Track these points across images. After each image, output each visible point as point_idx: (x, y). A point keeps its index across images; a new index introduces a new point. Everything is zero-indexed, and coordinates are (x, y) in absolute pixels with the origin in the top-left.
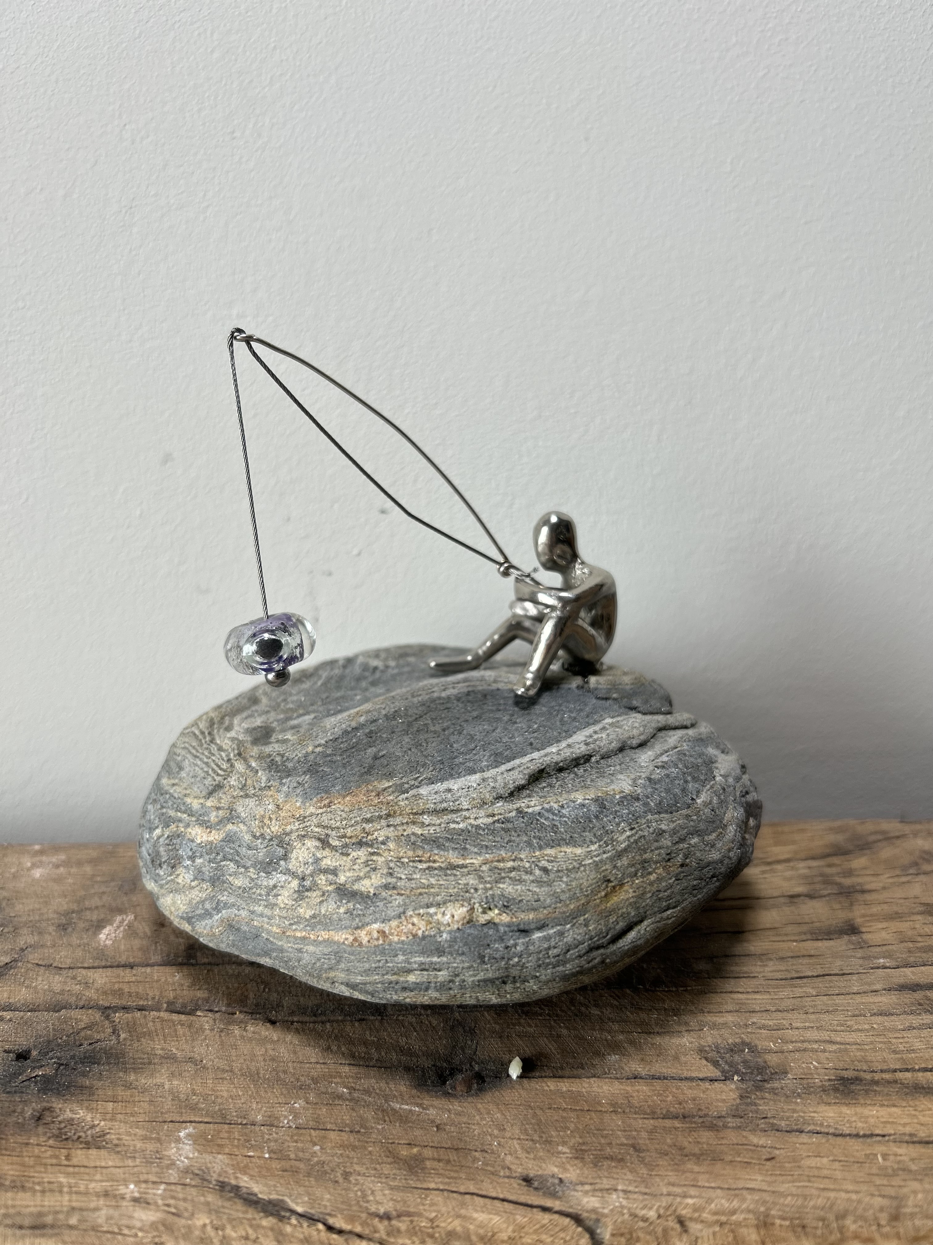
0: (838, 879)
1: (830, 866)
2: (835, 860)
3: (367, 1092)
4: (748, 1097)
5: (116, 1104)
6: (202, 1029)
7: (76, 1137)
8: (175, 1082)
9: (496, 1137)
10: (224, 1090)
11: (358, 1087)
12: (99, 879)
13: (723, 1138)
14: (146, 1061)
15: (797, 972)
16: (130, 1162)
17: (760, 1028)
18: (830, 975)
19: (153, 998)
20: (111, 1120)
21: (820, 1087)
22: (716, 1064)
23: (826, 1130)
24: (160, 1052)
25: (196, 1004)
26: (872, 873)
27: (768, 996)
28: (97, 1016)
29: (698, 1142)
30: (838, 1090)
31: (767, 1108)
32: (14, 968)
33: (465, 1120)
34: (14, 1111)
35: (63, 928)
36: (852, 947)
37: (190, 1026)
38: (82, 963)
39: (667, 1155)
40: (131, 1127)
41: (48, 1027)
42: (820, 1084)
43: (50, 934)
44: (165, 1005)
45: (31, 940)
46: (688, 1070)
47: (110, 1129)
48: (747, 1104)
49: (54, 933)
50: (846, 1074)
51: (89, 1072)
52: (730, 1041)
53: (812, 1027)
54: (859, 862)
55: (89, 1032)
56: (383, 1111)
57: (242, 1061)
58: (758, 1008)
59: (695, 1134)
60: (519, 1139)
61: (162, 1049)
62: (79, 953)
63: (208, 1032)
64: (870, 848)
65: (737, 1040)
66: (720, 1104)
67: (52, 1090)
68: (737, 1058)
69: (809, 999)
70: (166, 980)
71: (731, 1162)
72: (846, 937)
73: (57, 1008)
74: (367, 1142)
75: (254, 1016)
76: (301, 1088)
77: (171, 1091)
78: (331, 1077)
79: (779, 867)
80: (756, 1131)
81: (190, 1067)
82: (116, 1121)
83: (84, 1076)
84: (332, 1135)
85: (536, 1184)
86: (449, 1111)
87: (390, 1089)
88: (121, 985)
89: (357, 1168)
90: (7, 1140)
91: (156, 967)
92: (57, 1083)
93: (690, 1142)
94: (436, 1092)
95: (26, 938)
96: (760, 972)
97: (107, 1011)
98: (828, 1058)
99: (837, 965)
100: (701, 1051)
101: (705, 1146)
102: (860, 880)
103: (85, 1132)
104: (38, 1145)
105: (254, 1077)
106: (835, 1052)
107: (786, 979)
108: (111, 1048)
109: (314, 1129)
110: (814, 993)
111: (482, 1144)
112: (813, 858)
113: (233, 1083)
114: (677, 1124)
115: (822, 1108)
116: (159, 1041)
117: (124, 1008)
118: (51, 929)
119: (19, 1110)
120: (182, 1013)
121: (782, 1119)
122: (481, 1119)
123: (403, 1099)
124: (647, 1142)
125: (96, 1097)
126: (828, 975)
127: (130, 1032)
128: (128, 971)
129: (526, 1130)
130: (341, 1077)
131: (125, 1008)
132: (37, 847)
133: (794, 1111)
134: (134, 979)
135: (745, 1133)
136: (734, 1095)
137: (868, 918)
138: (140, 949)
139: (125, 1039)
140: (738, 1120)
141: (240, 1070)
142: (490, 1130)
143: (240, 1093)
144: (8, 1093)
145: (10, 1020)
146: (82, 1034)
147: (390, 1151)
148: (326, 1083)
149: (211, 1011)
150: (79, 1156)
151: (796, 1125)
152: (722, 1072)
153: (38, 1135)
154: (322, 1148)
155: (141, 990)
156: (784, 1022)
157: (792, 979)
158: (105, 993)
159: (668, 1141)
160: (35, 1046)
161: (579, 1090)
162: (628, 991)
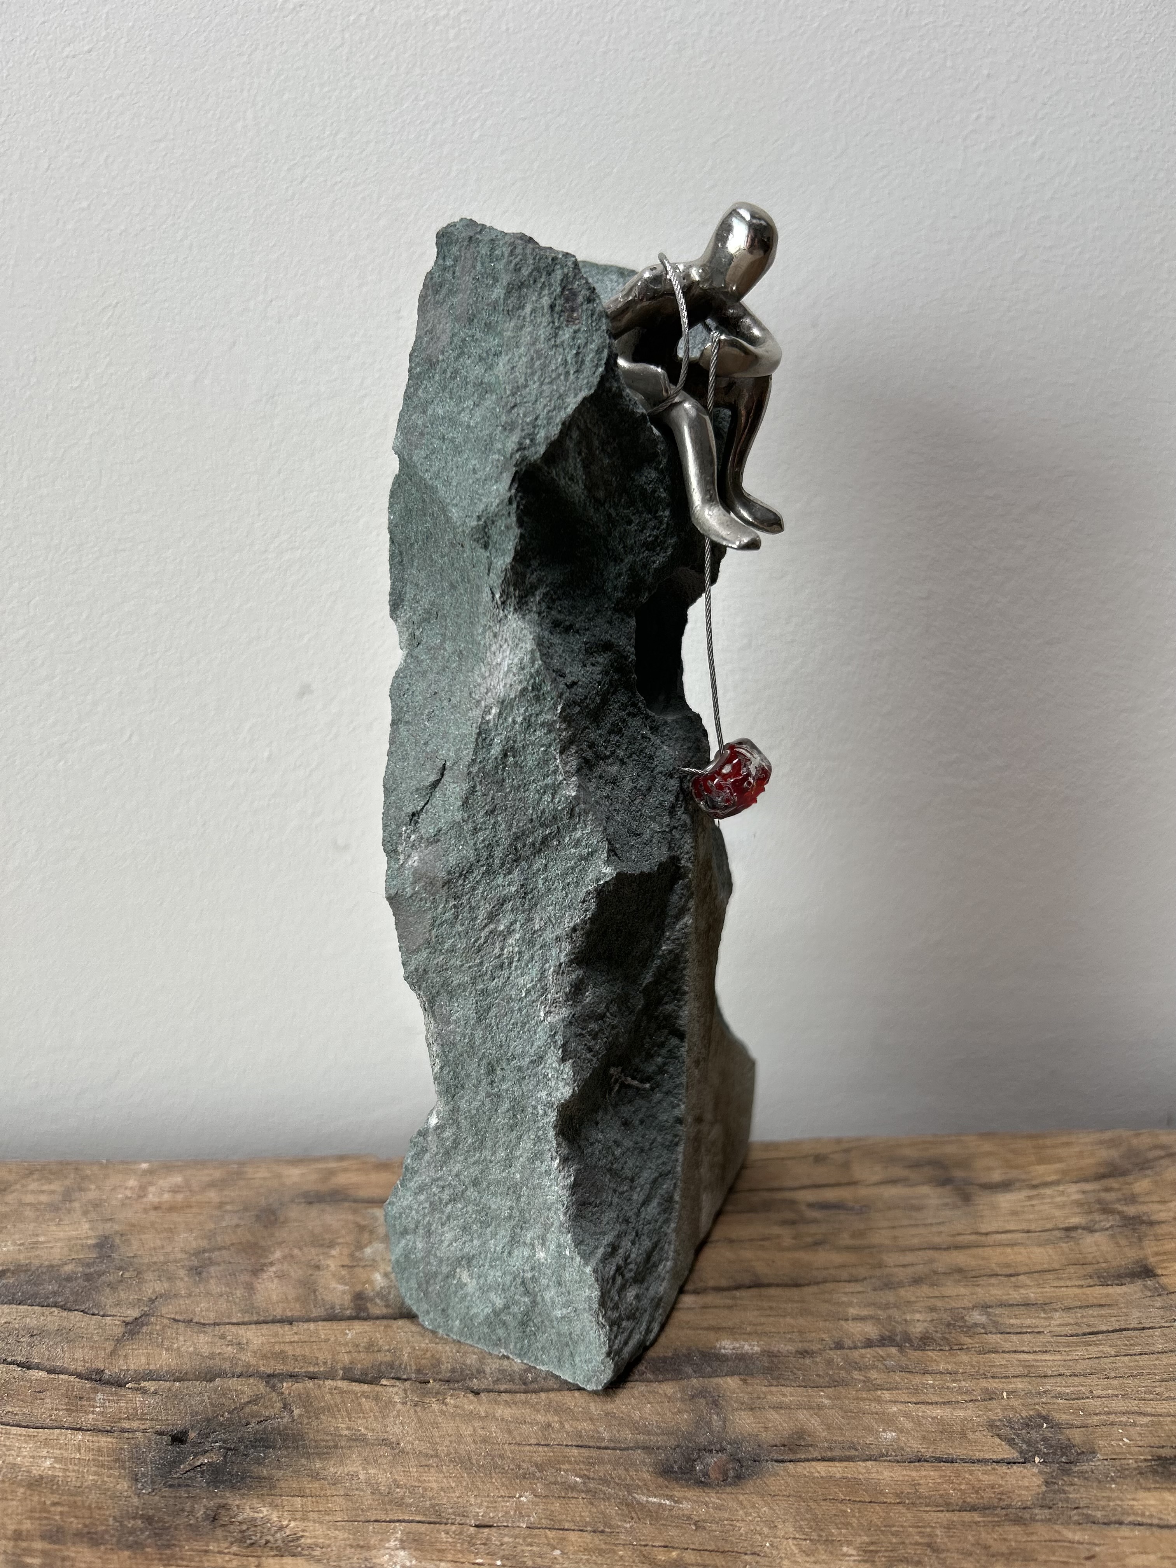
0: (1119, 1207)
1: (1107, 1190)
2: (1113, 1183)
3: (604, 1481)
4: (1055, 1483)
5: (305, 1500)
6: (390, 1403)
7: (263, 1541)
8: (372, 1471)
9: (766, 1536)
10: (433, 1480)
11: (592, 1475)
12: (229, 1207)
13: (1032, 1534)
14: (331, 1444)
15: (1089, 1326)
17: (1056, 1397)
18: (1128, 1329)
19: (325, 1363)
20: (303, 1519)
21: (1135, 1469)
22: (1011, 1442)
23: (1149, 1521)
24: (346, 1432)
25: (379, 1371)
26: (1158, 1199)
27: (1058, 1357)
28: (262, 1387)
29: (1005, 1540)
30: (1157, 1472)
31: (1078, 1496)
32: (147, 1324)
33: (727, 1515)
34: (183, 1510)
35: (197, 1271)
36: (1149, 1294)
37: (377, 1399)
38: (229, 1317)
39: (971, 1555)
40: (329, 1529)
41: (203, 1401)
42: (1135, 1465)
43: (182, 1279)
44: (341, 1372)
45: (160, 1287)
46: (980, 1451)
47: (303, 1531)
48: (1055, 1492)
49: (186, 1279)
50: (1163, 1452)
51: (264, 1458)
52: (1024, 1414)
53: (1117, 1396)
54: (1142, 1185)
55: (255, 1408)
56: (627, 1505)
57: (448, 1443)
58: (1049, 1373)
59: (1000, 1530)
60: (794, 1538)
61: (348, 1429)
62: (223, 1305)
63: (399, 1406)
64: (1152, 1168)
65: (1031, 1413)
66: (1023, 1492)
67: (223, 1482)
68: (1035, 1435)
69: (1108, 1360)
70: (336, 1340)
71: (1046, 1562)
72: (1140, 1282)
73: (210, 1376)
74: (616, 1545)
75: (451, 1385)
76: (525, 1478)
77: (368, 1482)
78: (559, 1462)
79: (1048, 1191)
80: (1069, 1524)
81: (384, 1450)
82: (309, 1521)
83: (259, 1464)
84: (573, 1536)
86: (706, 1504)
87: (631, 1477)
88: (282, 1347)
90: (181, 1547)
91: (320, 1323)
92: (229, 1473)
93: (995, 1540)
94: (687, 1481)
95: (153, 1286)
96: (1047, 1326)
97: (270, 1378)
98: (1140, 1434)
99: (1135, 1317)
100: (991, 1426)
101: (1013, 1544)
102: (1144, 1208)
103: (273, 1535)
104: (220, 1552)
105: (464, 1462)
106: (1147, 1425)
107: (1077, 1335)
108: (286, 1428)
109: (549, 1529)
110: (1113, 1353)
111: (752, 1545)
112: (1086, 1180)
113: (442, 1472)
114: (976, 1516)
115: (1141, 1494)
116: (342, 1417)
117: (291, 1376)
118: (182, 1273)
119: (188, 1509)
120: (364, 1383)
121: (1097, 1508)
122: (746, 1514)
123: (648, 1490)
124: (946, 1540)
125: (278, 1490)
126: (1125, 1330)
127: (305, 1407)
128: (287, 1327)
129: (801, 1527)
130: (570, 1462)
131: (293, 1376)
132: (145, 1166)
133: (1109, 1499)
134: (296, 1338)
135: (1056, 1527)
136: (1038, 1481)
137: (1161, 1258)
138: (297, 1299)
139: (300, 1416)
140: (1047, 1511)
141: (448, 1455)
142: (758, 1528)
143: (453, 1485)
144: (171, 1486)
145: (156, 1393)
146: (247, 1410)
147: (644, 1556)
148: (554, 1470)
149: (398, 1379)
151: (1114, 1515)
152: (1021, 1452)
153: (217, 1540)
154: (563, 1553)
155: (307, 1351)
156: (1083, 1389)
157: (1084, 1334)
158: (264, 1357)
159: (970, 1537)
160: (193, 1427)
161: (856, 1476)
162: (893, 1350)
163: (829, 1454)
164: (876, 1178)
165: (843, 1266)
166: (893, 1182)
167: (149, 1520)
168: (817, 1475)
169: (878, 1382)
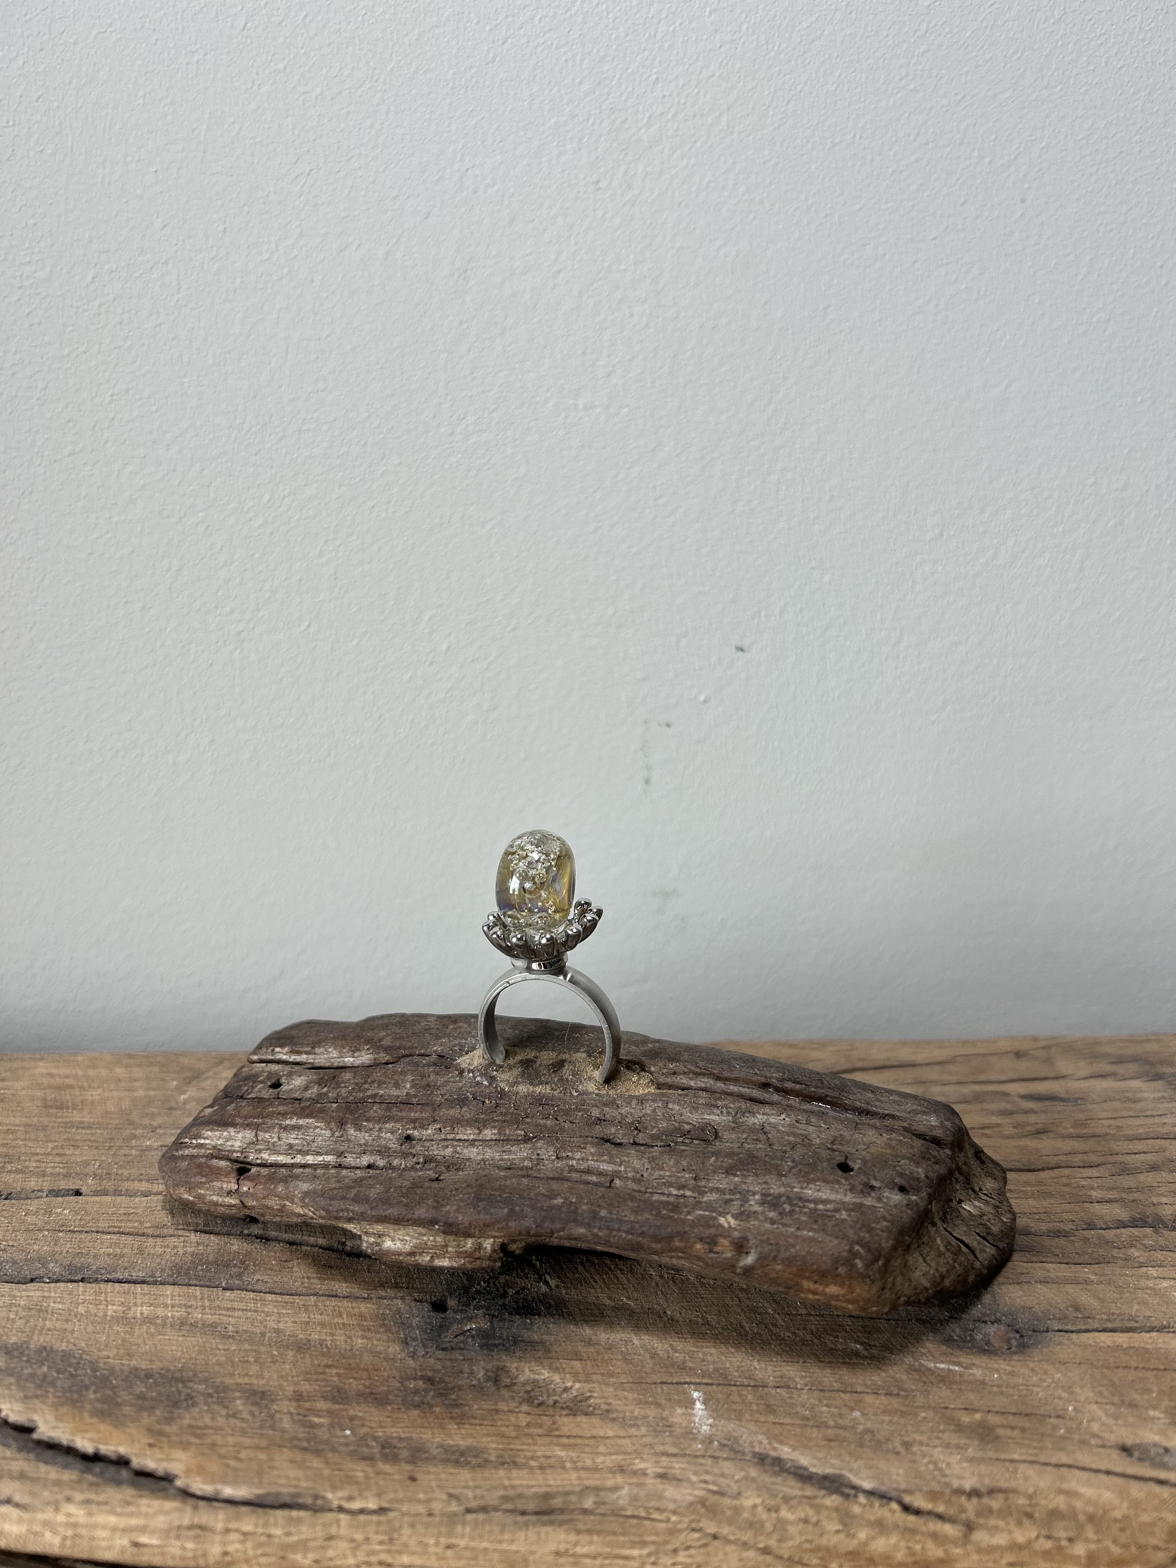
3: (886, 1348)
5: (583, 1363)
7: (551, 1402)
9: (1067, 1401)
10: (711, 1346)
11: (872, 1342)
16: (633, 1431)
20: (588, 1381)
24: (609, 1302)
33: (1021, 1381)
34: (461, 1372)
40: (616, 1390)
47: (590, 1391)
51: (532, 1324)
56: (917, 1370)
57: (717, 1313)
60: (1097, 1403)
61: (610, 1299)
67: (497, 1346)
74: (915, 1407)
76: (803, 1345)
78: (834, 1330)
81: (653, 1319)
82: (594, 1382)
83: (528, 1329)
84: (869, 1399)
85: (1137, 1454)
86: (997, 1370)
89: (917, 1437)
90: (470, 1406)
92: (500, 1337)
103: (560, 1396)
104: (510, 1411)
108: (546, 1297)
109: (842, 1391)
111: (1054, 1409)
113: (718, 1339)
116: (601, 1288)
119: (467, 1370)
122: (1040, 1379)
123: (934, 1357)
125: (554, 1354)
127: (560, 1278)
129: (1100, 1392)
139: (557, 1287)
142: (1056, 1393)
143: (733, 1351)
144: (443, 1349)
147: (947, 1418)
148: (832, 1338)
150: (567, 1424)
153: (504, 1400)
154: (863, 1414)
160: (450, 1294)
161: (1142, 1345)
162: (1149, 1230)
163: (1109, 1325)
164: (1084, 1073)
165: (1073, 1153)
166: (1103, 1076)
167: (430, 1380)
168: (1102, 1344)
169: (1142, 1260)
